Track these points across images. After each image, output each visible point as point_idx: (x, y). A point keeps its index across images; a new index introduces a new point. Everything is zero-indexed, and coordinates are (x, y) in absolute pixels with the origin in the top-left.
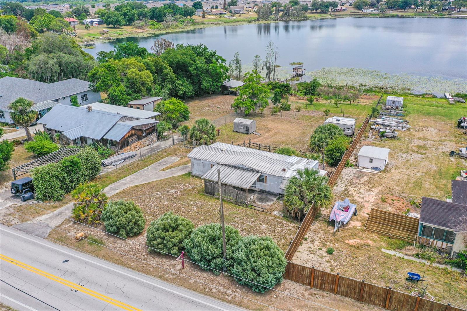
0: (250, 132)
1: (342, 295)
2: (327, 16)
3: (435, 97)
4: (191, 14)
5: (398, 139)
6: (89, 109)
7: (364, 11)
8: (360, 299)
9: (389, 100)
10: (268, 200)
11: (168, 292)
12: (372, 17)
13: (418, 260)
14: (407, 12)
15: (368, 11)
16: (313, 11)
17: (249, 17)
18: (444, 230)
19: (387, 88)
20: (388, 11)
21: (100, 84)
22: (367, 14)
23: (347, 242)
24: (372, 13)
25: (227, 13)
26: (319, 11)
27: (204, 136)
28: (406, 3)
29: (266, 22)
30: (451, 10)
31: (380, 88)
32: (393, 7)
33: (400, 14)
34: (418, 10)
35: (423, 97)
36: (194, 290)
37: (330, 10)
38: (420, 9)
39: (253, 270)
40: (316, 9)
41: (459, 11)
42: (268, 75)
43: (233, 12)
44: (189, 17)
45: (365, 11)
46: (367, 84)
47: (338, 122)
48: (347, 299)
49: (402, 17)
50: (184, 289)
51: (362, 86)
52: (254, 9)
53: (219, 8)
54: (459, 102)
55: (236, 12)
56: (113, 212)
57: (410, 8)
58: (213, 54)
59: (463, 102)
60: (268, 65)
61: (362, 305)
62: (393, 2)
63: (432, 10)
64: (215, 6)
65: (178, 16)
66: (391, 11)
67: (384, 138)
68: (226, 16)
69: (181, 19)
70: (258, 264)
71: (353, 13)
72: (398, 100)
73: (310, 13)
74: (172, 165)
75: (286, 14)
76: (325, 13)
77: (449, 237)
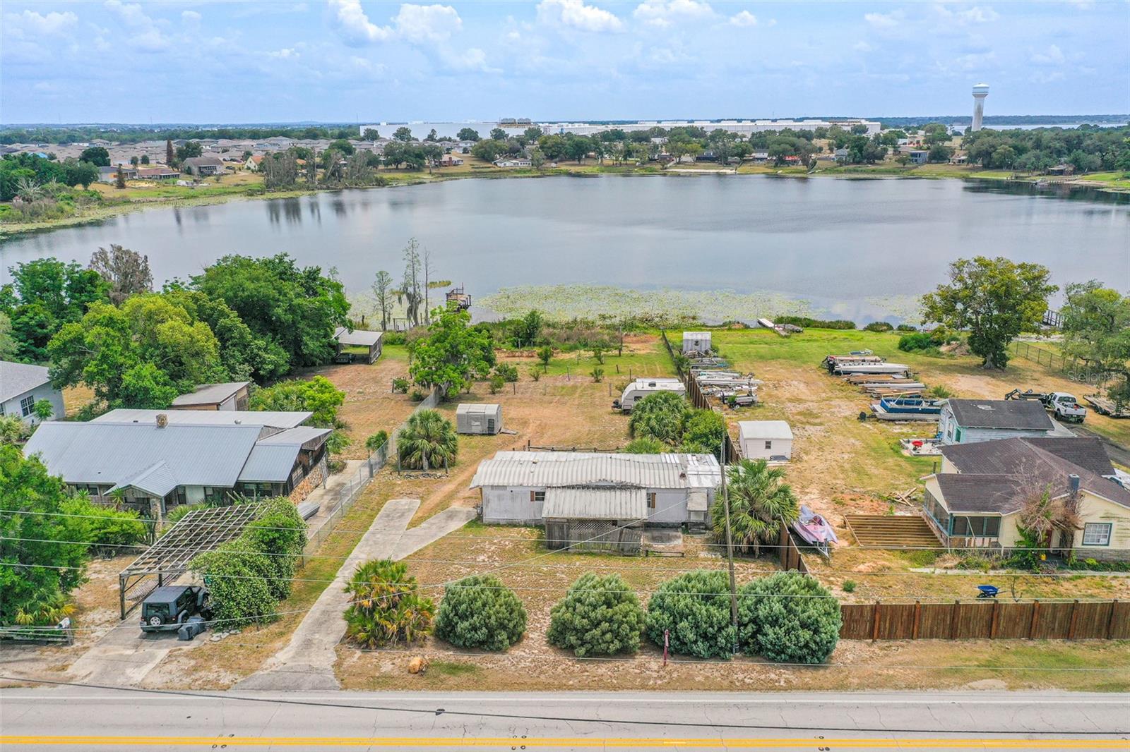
0: (496, 431)
1: (925, 637)
2: (425, 176)
3: (747, 327)
4: (86, 178)
5: (759, 407)
6: (161, 423)
7: (498, 164)
8: (952, 635)
9: (688, 340)
10: (669, 539)
11: (679, 704)
12: (518, 177)
13: (967, 572)
14: (584, 165)
15: (508, 164)
16: (390, 167)
17: (242, 183)
18: (983, 518)
19: (653, 319)
20: (548, 165)
21: (96, 365)
22: (508, 171)
23: (857, 570)
24: (518, 168)
25: (182, 175)
26: (404, 165)
27: (438, 447)
28: (580, 148)
29: (290, 194)
30: (664, 160)
31: (642, 320)
32: (556, 156)
33: (573, 169)
34: (605, 162)
35: (730, 329)
36: (718, 690)
37: (427, 162)
38: (608, 159)
39: (804, 625)
40: (398, 162)
41: (679, 163)
42: (412, 312)
43: (195, 170)
44: (79, 187)
45: (502, 165)
46: (611, 313)
47: (654, 388)
48: (934, 640)
49: (578, 175)
50: (700, 692)
51: (605, 318)
52: (248, 164)
53: (153, 163)
54: (793, 331)
55: (205, 170)
56: (474, 600)
57: (588, 157)
58: (312, 275)
59: (799, 332)
60: (411, 290)
61: (959, 642)
62: (553, 146)
63: (631, 160)
64: (139, 158)
65: (53, 185)
66: (553, 165)
67: (738, 407)
68: (181, 182)
69: (64, 193)
70: (812, 611)
71: (477, 170)
72: (703, 338)
73: (383, 171)
74: (420, 514)
75: (333, 174)
76: (419, 170)
77: (992, 527)
